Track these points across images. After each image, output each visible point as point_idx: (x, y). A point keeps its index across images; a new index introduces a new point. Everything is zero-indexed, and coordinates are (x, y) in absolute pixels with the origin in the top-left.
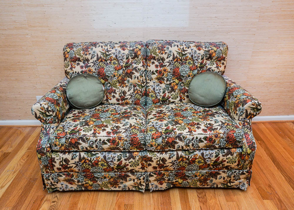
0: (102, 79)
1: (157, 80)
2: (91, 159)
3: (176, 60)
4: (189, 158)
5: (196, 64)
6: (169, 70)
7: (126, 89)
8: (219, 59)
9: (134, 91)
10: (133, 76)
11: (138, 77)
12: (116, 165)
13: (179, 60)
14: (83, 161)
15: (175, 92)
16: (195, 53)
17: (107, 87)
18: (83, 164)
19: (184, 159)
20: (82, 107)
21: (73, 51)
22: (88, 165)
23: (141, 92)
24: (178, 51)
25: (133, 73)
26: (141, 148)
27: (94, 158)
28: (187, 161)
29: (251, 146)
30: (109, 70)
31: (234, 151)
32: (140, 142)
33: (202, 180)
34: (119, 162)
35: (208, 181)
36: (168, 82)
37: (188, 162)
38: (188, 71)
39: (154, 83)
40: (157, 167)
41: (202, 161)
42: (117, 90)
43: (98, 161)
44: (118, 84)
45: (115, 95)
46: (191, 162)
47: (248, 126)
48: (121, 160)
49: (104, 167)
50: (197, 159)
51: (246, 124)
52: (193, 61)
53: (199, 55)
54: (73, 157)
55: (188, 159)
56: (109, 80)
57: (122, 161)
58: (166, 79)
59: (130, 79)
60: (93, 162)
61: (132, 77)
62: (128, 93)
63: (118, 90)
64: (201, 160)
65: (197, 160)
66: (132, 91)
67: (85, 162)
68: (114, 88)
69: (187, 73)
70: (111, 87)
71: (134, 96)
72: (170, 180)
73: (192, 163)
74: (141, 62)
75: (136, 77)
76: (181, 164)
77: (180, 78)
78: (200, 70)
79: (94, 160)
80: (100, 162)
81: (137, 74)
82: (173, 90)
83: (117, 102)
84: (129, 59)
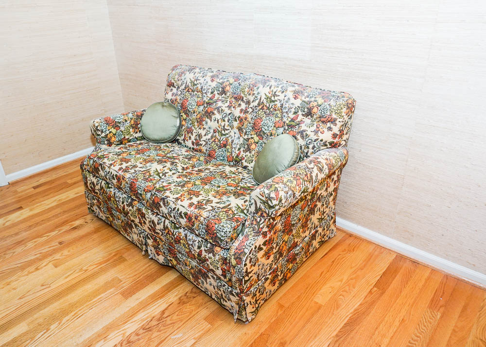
0: (183, 113)
1: (237, 130)
3: (260, 107)
4: (174, 234)
5: (285, 119)
6: (250, 120)
7: (203, 132)
8: (323, 119)
9: (212, 137)
10: (213, 117)
11: (218, 120)
13: (265, 108)
15: (250, 153)
16: (287, 102)
17: (188, 124)
19: (170, 233)
20: (149, 140)
23: (219, 141)
24: (268, 94)
25: (213, 114)
28: (172, 236)
29: (237, 254)
30: (192, 102)
35: (199, 280)
36: (246, 137)
37: (173, 238)
38: (271, 126)
39: (235, 133)
40: (150, 229)
41: (187, 246)
42: (194, 131)
43: (111, 196)
44: (196, 123)
45: (191, 136)
46: (177, 240)
49: (115, 205)
50: (181, 239)
51: (254, 222)
52: (282, 113)
53: (292, 106)
54: (97, 183)
56: (189, 116)
58: (244, 131)
59: (208, 120)
61: (211, 118)
62: (204, 138)
64: (185, 243)
66: (209, 136)
67: (104, 192)
68: (192, 128)
69: (270, 129)
71: (210, 144)
74: (228, 102)
75: (217, 119)
76: (168, 237)
77: (261, 134)
78: (287, 130)
79: (108, 194)
81: (218, 116)
82: (249, 149)
83: (192, 147)
84: (215, 95)
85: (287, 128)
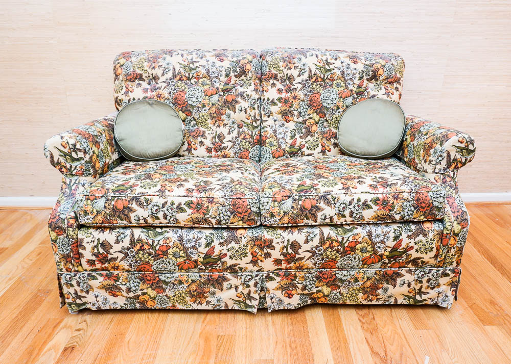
0: (181, 112)
1: (280, 116)
2: (153, 242)
3: (314, 80)
4: (344, 241)
5: (350, 87)
6: (302, 97)
7: (224, 130)
8: (390, 80)
9: (239, 134)
10: (237, 106)
11: (245, 109)
12: (203, 256)
13: (319, 79)
14: (138, 247)
15: (312, 136)
16: (348, 68)
17: (190, 127)
18: (137, 253)
19: (335, 244)
21: (130, 63)
22: (147, 254)
23: (252, 136)
24: (318, 64)
25: (237, 102)
26: (251, 219)
27: (159, 241)
28: (339, 247)
29: (460, 217)
30: (194, 94)
31: (428, 228)
32: (250, 208)
33: (368, 288)
34: (207, 249)
35: (378, 291)
36: (301, 119)
37: (342, 249)
38: (336, 98)
39: (275, 121)
40: (282, 260)
41: (369, 248)
42: (207, 132)
43: (168, 247)
44: (209, 121)
45: (203, 140)
46: (348, 249)
47: (452, 183)
48: (213, 244)
49: (179, 260)
50: (359, 243)
51: (448, 179)
52: (345, 81)
53: (355, 71)
54: (119, 238)
55: (341, 244)
56: (193, 114)
57: (214, 247)
58: (296, 113)
59: (231, 112)
60: (157, 248)
61: (235, 108)
62: (228, 138)
63: (210, 132)
64: (366, 245)
65: (358, 247)
66: (235, 134)
67: (142, 249)
68: (202, 129)
69: (335, 102)
70: (196, 127)
71: (239, 144)
72: (307, 288)
73: (349, 252)
74: (252, 84)
75: (243, 109)
76: (328, 253)
77: (321, 111)
78: (357, 98)
79: (159, 245)
80: (171, 249)
81: (244, 104)
82: (309, 132)
83: (208, 155)
84: (231, 78)
85: (356, 96)
